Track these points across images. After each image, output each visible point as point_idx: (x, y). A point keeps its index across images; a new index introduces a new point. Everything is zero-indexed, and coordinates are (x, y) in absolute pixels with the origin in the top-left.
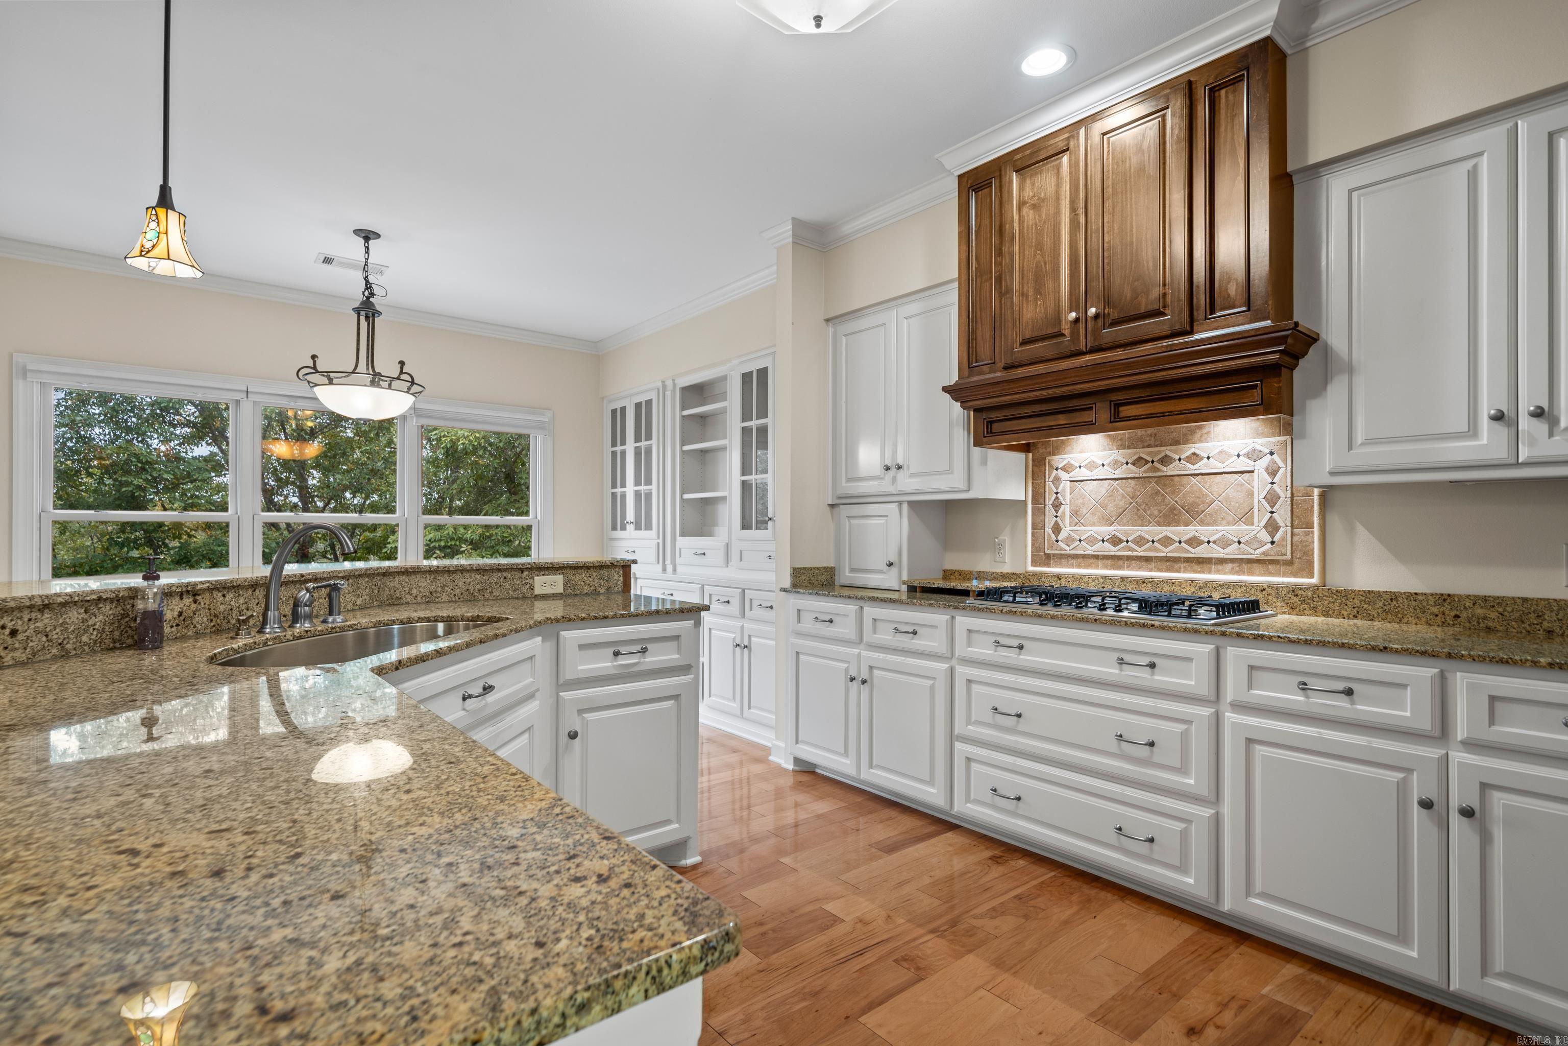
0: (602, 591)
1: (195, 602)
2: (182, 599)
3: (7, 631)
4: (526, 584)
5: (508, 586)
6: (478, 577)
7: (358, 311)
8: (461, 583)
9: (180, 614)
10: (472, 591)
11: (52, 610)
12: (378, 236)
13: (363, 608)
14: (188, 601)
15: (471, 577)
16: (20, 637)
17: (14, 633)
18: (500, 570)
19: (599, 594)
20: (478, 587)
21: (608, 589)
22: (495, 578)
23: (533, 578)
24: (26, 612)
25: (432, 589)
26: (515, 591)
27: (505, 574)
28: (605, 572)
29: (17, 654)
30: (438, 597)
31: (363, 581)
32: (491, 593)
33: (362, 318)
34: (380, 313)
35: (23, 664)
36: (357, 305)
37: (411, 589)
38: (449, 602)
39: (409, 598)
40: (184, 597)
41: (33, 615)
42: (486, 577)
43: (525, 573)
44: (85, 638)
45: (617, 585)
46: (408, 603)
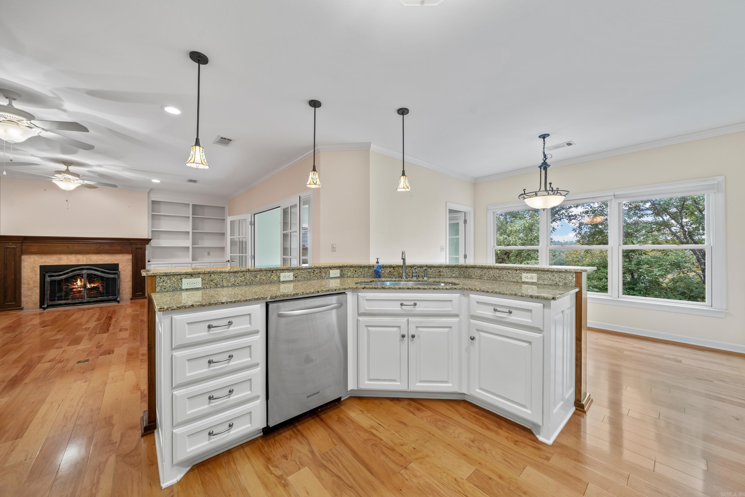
0: (561, 284)
1: (394, 269)
2: (390, 268)
3: (355, 271)
4: (518, 276)
5: (510, 276)
6: (498, 271)
7: (540, 167)
8: (491, 273)
9: (390, 272)
10: (495, 276)
11: (362, 268)
12: (548, 135)
13: (454, 277)
14: (392, 269)
15: (495, 271)
16: (357, 272)
17: (356, 271)
18: (507, 269)
19: (559, 285)
20: (498, 275)
21: (565, 284)
22: (505, 272)
23: (521, 274)
24: (358, 267)
25: (481, 274)
26: (513, 278)
27: (509, 271)
28: (563, 275)
29: (356, 275)
30: (483, 277)
31: (456, 269)
32: (503, 278)
33: (542, 169)
34: (549, 166)
35: (357, 277)
36: (540, 164)
37: (474, 273)
38: (487, 279)
39: (474, 276)
40: (391, 268)
41: (359, 268)
42: (501, 272)
43: (518, 271)
44: (368, 274)
45: (571, 282)
46: (474, 278)
